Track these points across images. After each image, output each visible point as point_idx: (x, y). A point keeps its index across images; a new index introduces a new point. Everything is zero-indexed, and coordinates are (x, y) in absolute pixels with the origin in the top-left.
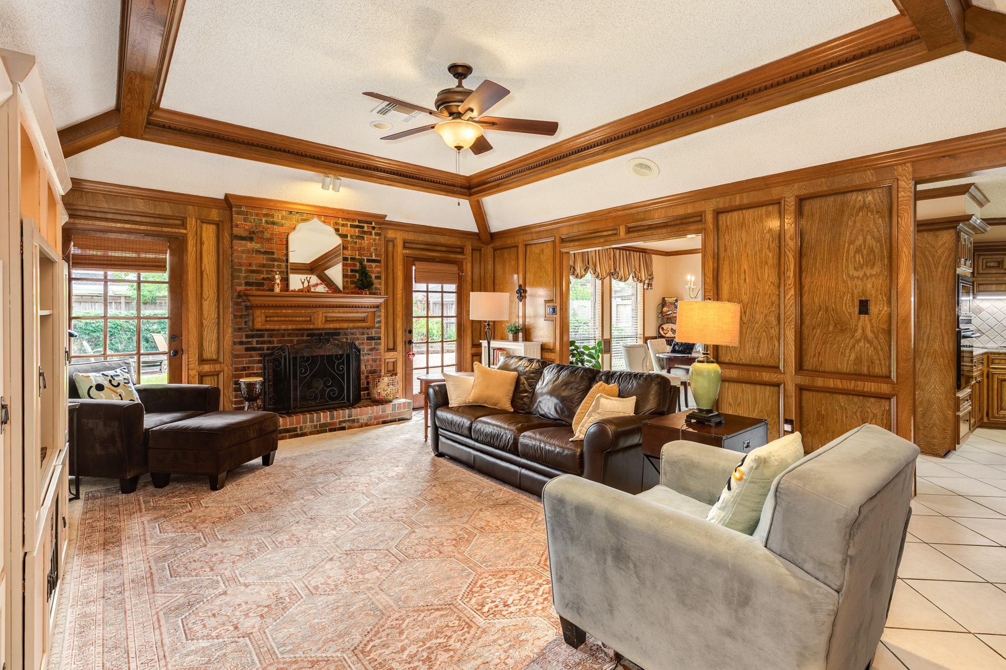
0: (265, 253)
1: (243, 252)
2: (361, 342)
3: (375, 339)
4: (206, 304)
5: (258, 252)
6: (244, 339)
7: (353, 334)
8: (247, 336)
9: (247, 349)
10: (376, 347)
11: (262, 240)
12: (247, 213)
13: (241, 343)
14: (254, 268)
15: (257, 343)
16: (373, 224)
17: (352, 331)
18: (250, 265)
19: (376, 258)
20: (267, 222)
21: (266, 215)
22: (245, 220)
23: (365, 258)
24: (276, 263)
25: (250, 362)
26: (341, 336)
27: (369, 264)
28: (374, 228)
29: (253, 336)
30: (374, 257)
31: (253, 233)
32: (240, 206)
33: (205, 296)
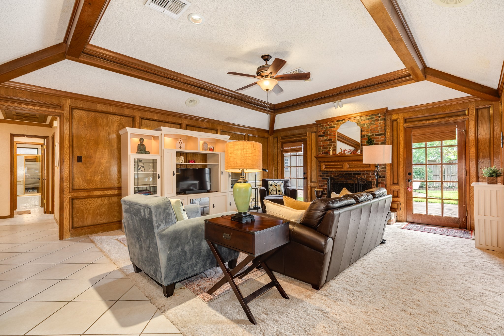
0: (329, 140)
1: (321, 141)
2: (372, 178)
3: (381, 177)
4: (313, 161)
5: (326, 140)
6: (322, 175)
7: (368, 174)
8: (323, 174)
9: (323, 179)
10: (382, 181)
11: (328, 135)
12: (322, 126)
13: (321, 176)
14: (325, 147)
15: (326, 176)
16: (380, 115)
17: (367, 172)
18: (324, 146)
19: (381, 133)
20: (329, 128)
21: (329, 125)
22: (322, 129)
23: (375, 134)
24: (333, 144)
25: (324, 184)
26: (361, 175)
27: (377, 137)
28: (380, 117)
29: (324, 174)
30: (380, 133)
31: (325, 133)
32: (320, 124)
33: (313, 159)
